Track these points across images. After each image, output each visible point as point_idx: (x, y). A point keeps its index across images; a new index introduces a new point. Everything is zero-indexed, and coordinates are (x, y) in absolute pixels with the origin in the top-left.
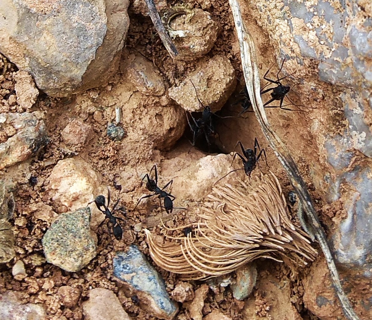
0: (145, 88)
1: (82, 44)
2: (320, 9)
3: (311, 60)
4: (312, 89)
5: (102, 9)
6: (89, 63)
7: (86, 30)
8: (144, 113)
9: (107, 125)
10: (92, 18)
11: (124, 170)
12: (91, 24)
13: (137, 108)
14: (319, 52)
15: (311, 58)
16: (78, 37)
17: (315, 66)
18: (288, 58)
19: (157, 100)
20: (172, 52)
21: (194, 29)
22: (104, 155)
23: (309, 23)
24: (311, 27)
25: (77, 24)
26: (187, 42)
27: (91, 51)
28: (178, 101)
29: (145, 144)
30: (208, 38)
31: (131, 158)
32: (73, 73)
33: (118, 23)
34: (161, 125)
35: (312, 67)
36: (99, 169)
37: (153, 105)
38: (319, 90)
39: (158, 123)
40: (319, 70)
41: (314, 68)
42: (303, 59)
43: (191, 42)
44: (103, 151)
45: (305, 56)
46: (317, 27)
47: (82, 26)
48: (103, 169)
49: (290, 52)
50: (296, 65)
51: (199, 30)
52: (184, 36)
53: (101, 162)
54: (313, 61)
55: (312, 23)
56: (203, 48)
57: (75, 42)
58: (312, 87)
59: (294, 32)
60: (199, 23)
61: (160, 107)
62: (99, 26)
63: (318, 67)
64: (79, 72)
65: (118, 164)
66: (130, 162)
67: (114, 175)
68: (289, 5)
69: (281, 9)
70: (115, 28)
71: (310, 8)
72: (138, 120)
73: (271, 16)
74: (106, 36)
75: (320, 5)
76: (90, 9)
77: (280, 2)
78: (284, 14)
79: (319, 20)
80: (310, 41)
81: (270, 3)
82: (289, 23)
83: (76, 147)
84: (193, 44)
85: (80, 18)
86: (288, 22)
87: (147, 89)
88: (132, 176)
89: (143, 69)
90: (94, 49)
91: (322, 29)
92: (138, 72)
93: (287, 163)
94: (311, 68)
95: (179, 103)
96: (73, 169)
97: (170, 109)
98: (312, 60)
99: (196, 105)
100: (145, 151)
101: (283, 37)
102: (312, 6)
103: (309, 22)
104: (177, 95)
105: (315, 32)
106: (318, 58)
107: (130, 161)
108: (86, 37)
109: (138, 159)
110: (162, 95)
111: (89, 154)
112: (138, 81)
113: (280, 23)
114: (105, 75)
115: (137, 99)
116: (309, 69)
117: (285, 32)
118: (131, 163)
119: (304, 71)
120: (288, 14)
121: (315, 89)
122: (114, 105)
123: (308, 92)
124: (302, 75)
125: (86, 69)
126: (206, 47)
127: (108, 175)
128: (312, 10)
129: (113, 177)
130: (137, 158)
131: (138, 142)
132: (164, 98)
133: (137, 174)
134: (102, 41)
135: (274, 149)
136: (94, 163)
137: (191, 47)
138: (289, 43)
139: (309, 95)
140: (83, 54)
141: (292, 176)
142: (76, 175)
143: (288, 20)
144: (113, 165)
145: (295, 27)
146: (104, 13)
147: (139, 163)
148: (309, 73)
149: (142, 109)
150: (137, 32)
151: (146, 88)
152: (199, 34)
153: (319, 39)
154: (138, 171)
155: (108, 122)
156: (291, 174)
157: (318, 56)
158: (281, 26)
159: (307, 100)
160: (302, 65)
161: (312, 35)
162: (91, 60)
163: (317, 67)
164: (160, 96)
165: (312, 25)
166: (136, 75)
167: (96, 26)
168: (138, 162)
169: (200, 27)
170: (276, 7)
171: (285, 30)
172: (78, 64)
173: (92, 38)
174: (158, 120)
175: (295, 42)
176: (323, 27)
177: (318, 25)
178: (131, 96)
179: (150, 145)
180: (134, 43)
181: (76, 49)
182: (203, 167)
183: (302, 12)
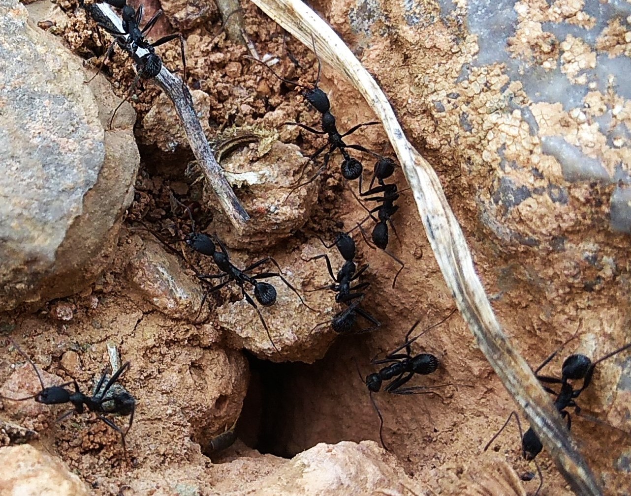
0: (172, 300)
1: (53, 182)
2: (605, 75)
3: (593, 186)
4: (587, 258)
5: (93, 112)
6: (70, 222)
7: (60, 154)
8: (167, 360)
9: (93, 381)
10: (72, 128)
11: (137, 478)
12: (70, 140)
13: (154, 346)
14: (612, 165)
15: (592, 180)
16: (44, 166)
17: (604, 197)
18: (525, 193)
19: (194, 331)
20: (237, 214)
21: (276, 172)
22: (92, 442)
23: (578, 109)
24: (582, 117)
25: (40, 139)
26: (263, 200)
27: (74, 197)
28: (242, 332)
29: (174, 424)
30: (303, 192)
31: (148, 452)
32: (36, 243)
33: (122, 147)
34: (202, 388)
35: (594, 203)
36: (84, 473)
37: (186, 342)
38: (605, 258)
39: (195, 382)
40: (613, 207)
41: (599, 203)
42: (570, 188)
43: (271, 200)
44: (89, 434)
45: (574, 179)
46: (598, 114)
47: (51, 144)
48: (93, 473)
49: (531, 180)
50: (548, 207)
51: (287, 174)
52: (259, 183)
53: (87, 460)
54: (598, 187)
55: (586, 108)
56: (296, 212)
57: (38, 178)
58: (587, 254)
59: (542, 131)
60: (284, 161)
61: (198, 350)
62: (87, 144)
63: (611, 199)
64: (48, 241)
65: (124, 464)
66: (148, 461)
67: (119, 486)
68: (524, 78)
69: (503, 90)
70: (117, 155)
71: (578, 76)
72: (156, 373)
73: (473, 113)
74: (102, 168)
75: (604, 67)
76: (66, 110)
77: (499, 75)
78: (511, 98)
79: (602, 99)
80: (587, 146)
81: (471, 82)
82: (527, 116)
83: (35, 420)
84: (276, 203)
85: (47, 127)
86: (523, 114)
87: (178, 304)
88: (158, 488)
89: (164, 263)
90: (79, 194)
91: (615, 116)
92: (155, 266)
93: (549, 422)
94: (591, 206)
95: (243, 335)
96: (39, 463)
97: (218, 355)
98: (595, 184)
99: (286, 336)
100: (175, 440)
101: (511, 150)
102: (581, 72)
103: (577, 107)
104: (239, 318)
105: (596, 126)
106: (611, 177)
107: (145, 458)
108: (62, 168)
109: (164, 455)
110: (204, 323)
111: (57, 443)
112: (156, 286)
113: (500, 121)
114: (96, 262)
115: (153, 326)
116: (586, 209)
117: (514, 137)
118: (149, 464)
119: (572, 215)
120: (521, 99)
121: (595, 258)
122: (105, 340)
123: (575, 268)
124: (564, 226)
125: (63, 234)
126: (302, 212)
127: (105, 484)
128: (582, 80)
129: (117, 489)
130: (162, 453)
131: (160, 419)
132: (208, 327)
133: (168, 484)
134: (96, 177)
135: (513, 391)
136: (72, 459)
137: (272, 209)
138: (528, 159)
139: (574, 277)
140: (56, 204)
141: (563, 450)
142: (47, 475)
143: (522, 110)
144: (113, 466)
145: (543, 122)
146: (96, 120)
147: (166, 464)
148: (584, 218)
149: (164, 349)
150: (144, 191)
151: (175, 300)
152: (286, 182)
153: (608, 137)
154: (168, 480)
155: (94, 375)
156: (559, 445)
157: (611, 173)
158: (502, 127)
159: (568, 290)
160: (565, 202)
161: (589, 134)
162: (74, 216)
163: (608, 200)
164: (199, 324)
165: (585, 113)
166: (152, 272)
167: (82, 145)
168: (163, 462)
169: (289, 168)
170: (488, 86)
171: (514, 132)
172: (46, 223)
173: (75, 171)
174: (195, 377)
175: (546, 152)
176: (616, 111)
177: (601, 110)
178: (139, 321)
179: (184, 427)
180: (141, 212)
181: (41, 191)
182: (313, 466)
183: (556, 87)
